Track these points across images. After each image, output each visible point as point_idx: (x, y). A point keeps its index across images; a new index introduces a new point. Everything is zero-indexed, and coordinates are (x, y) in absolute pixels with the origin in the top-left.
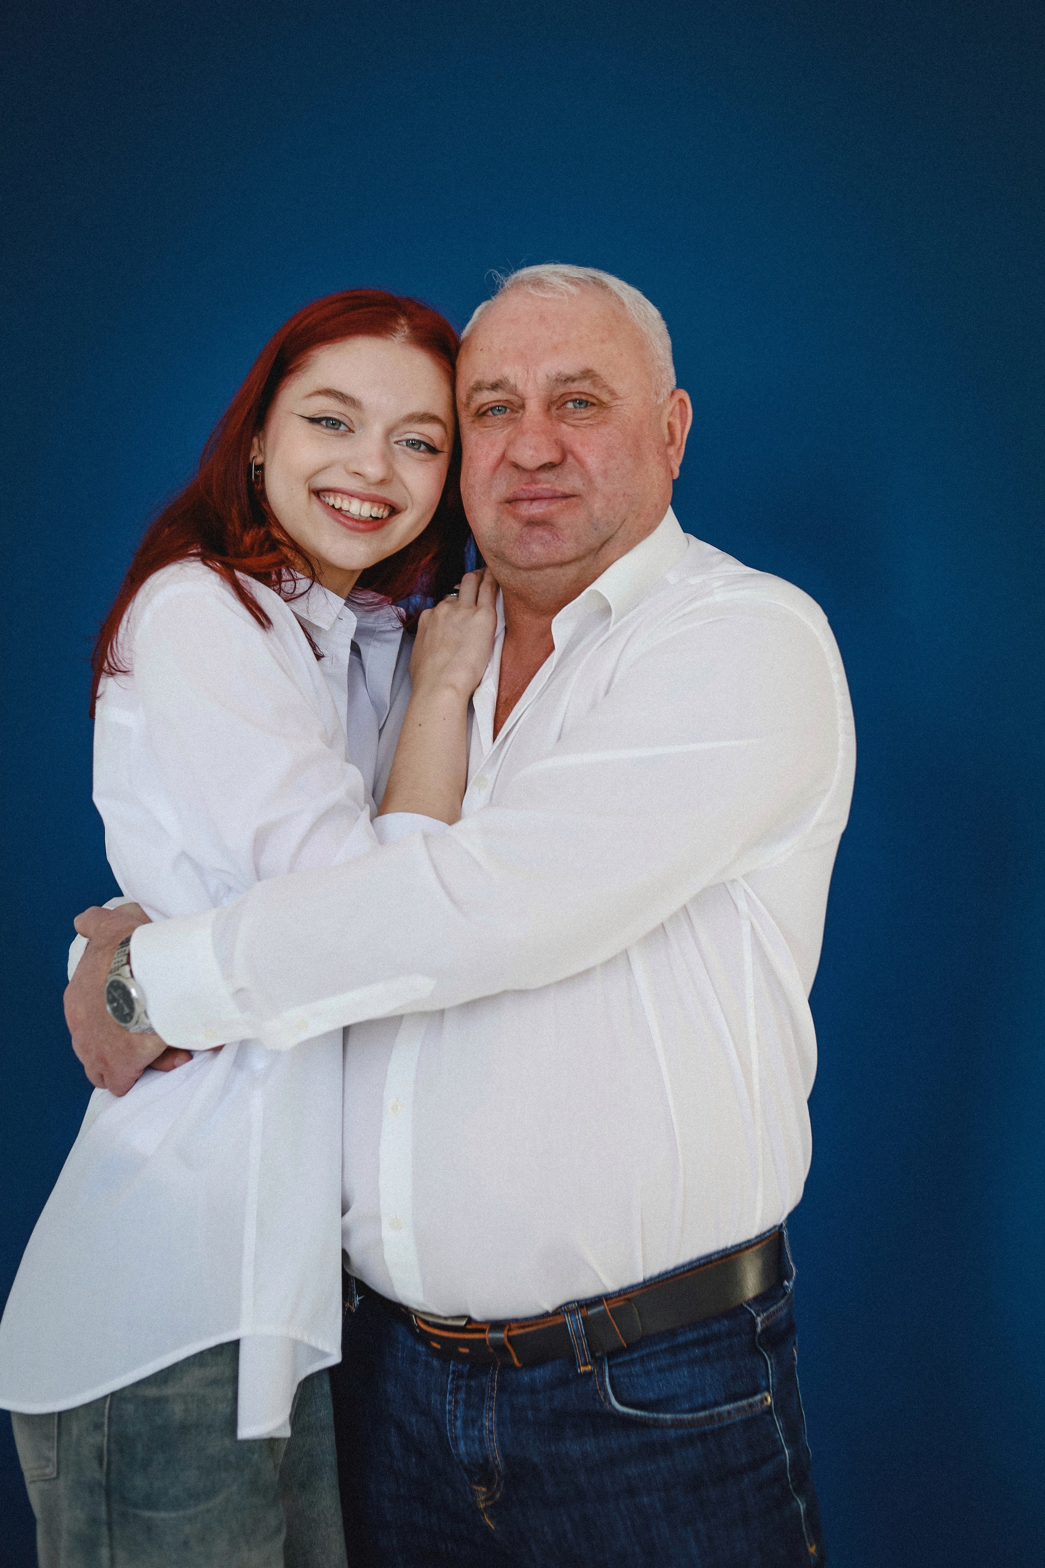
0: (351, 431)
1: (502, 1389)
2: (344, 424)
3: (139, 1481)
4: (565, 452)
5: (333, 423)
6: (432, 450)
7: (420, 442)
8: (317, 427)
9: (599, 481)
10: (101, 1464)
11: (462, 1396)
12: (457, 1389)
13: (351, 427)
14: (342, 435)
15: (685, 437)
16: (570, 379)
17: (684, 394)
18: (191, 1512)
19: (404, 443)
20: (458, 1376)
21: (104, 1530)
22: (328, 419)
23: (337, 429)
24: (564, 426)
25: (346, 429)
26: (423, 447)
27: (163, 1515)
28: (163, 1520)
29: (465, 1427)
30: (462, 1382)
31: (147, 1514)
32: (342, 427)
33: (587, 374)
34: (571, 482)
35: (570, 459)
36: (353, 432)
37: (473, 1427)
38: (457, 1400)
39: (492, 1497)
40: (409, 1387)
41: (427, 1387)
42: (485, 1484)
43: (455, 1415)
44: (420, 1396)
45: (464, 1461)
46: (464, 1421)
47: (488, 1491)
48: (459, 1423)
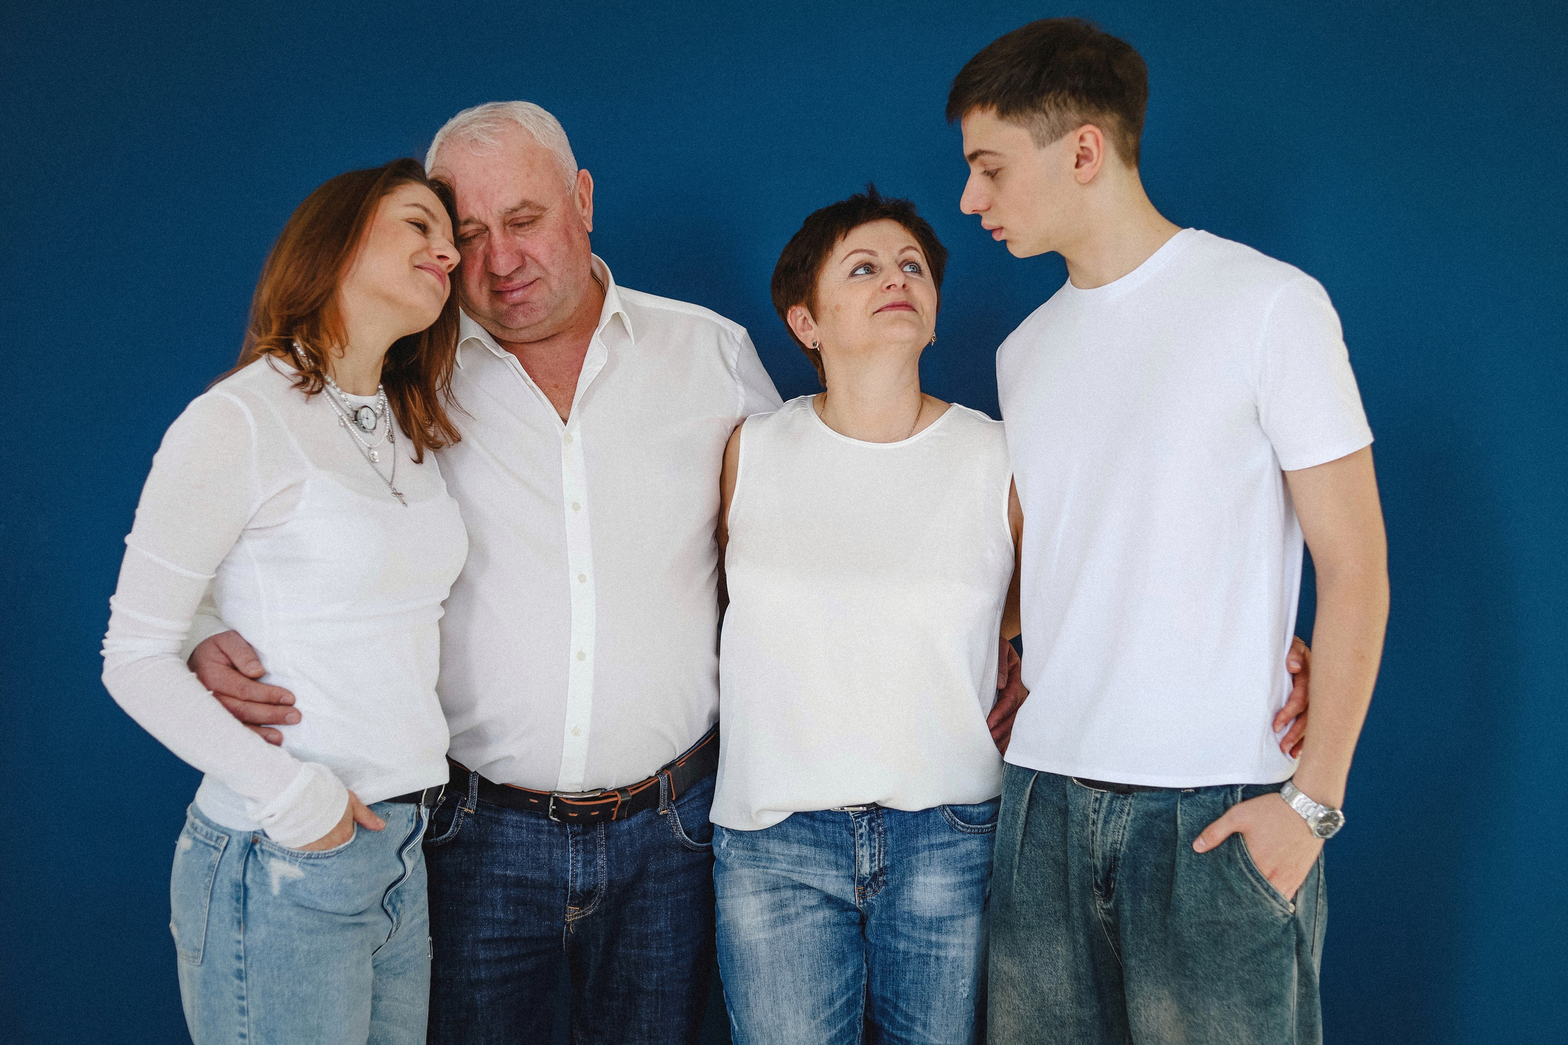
1: (608, 837)
4: (523, 255)
9: (551, 269)
11: (580, 847)
12: (577, 843)
15: (591, 200)
16: (515, 210)
17: (585, 172)
20: (574, 835)
24: (518, 238)
29: (584, 866)
30: (578, 838)
33: (525, 204)
34: (533, 272)
35: (527, 259)
37: (590, 865)
38: (578, 851)
39: (584, 913)
40: (530, 852)
41: (550, 846)
42: (582, 905)
43: (578, 861)
44: (543, 854)
45: (578, 890)
46: (584, 863)
47: (582, 909)
48: (580, 865)
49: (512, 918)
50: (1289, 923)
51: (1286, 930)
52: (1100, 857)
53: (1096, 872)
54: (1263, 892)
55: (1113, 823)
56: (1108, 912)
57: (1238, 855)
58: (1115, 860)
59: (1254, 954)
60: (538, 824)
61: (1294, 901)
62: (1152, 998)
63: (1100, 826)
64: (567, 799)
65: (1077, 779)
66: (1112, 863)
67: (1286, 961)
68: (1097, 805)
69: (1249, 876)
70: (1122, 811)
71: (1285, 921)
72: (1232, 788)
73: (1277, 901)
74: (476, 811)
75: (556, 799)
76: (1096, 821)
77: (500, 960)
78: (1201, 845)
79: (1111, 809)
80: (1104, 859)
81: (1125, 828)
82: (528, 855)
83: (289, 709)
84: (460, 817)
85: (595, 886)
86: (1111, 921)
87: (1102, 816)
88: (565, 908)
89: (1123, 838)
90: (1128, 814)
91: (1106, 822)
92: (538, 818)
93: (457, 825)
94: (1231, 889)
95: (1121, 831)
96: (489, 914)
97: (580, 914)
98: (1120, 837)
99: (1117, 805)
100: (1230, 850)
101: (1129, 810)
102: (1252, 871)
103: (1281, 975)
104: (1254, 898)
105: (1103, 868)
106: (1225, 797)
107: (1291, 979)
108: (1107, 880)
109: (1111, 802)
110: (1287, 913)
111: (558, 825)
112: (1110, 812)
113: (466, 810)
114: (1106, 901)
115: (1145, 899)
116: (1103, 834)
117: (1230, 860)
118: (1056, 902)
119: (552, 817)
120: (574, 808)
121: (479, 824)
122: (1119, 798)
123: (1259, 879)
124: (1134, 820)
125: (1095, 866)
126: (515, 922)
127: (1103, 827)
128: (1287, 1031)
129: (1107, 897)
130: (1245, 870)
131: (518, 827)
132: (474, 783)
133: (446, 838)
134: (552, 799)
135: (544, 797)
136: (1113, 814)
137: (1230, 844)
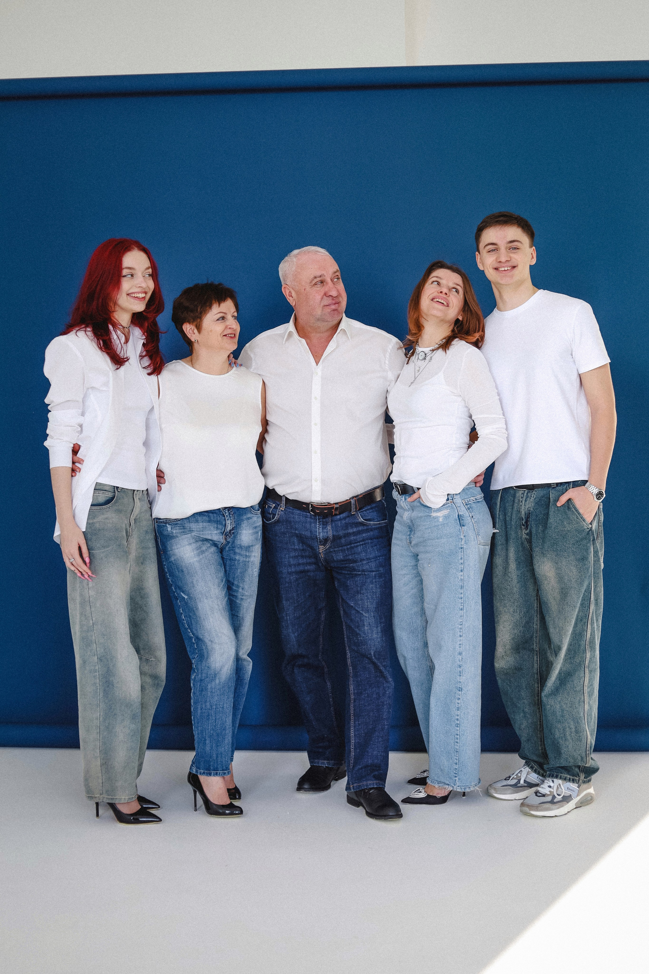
12: (320, 522)
20: (319, 519)
29: (323, 530)
37: (325, 529)
38: (320, 524)
39: (325, 548)
40: (303, 525)
41: (311, 523)
42: (324, 545)
43: (320, 527)
44: (308, 526)
45: (321, 539)
46: (322, 528)
47: (324, 546)
48: (321, 529)
49: (301, 548)
50: (589, 531)
51: (588, 534)
52: (524, 514)
53: (523, 520)
54: (580, 518)
55: (528, 501)
56: (527, 534)
57: (571, 506)
58: (529, 514)
59: (577, 542)
60: (306, 514)
61: (591, 524)
63: (523, 502)
64: (315, 505)
65: (515, 487)
66: (528, 515)
67: (588, 545)
68: (523, 495)
69: (576, 512)
70: (531, 496)
71: (588, 530)
72: (568, 483)
73: (585, 523)
74: (285, 509)
75: (311, 504)
77: (299, 564)
78: (559, 504)
80: (525, 514)
81: (532, 503)
82: (302, 526)
83: (162, 479)
84: (279, 512)
85: (328, 537)
86: (528, 538)
87: (524, 499)
88: (318, 547)
89: (531, 506)
90: (533, 497)
91: (526, 501)
92: (306, 512)
93: (278, 515)
94: (569, 518)
96: (293, 547)
97: (324, 549)
99: (529, 494)
100: (568, 505)
101: (534, 495)
102: (577, 511)
103: (587, 550)
104: (577, 521)
105: (525, 518)
106: (566, 487)
107: (591, 552)
108: (527, 522)
109: (527, 494)
110: (588, 527)
111: (313, 515)
112: (527, 497)
113: (281, 509)
114: (526, 530)
115: (540, 527)
116: (524, 505)
117: (569, 508)
119: (311, 513)
120: (318, 508)
121: (286, 514)
122: (530, 492)
123: (579, 513)
124: (535, 499)
125: (522, 517)
126: (303, 550)
127: (525, 503)
128: (590, 571)
129: (527, 528)
130: (574, 510)
131: (299, 515)
132: (284, 499)
133: (275, 520)
134: (310, 505)
135: (307, 504)
137: (568, 503)
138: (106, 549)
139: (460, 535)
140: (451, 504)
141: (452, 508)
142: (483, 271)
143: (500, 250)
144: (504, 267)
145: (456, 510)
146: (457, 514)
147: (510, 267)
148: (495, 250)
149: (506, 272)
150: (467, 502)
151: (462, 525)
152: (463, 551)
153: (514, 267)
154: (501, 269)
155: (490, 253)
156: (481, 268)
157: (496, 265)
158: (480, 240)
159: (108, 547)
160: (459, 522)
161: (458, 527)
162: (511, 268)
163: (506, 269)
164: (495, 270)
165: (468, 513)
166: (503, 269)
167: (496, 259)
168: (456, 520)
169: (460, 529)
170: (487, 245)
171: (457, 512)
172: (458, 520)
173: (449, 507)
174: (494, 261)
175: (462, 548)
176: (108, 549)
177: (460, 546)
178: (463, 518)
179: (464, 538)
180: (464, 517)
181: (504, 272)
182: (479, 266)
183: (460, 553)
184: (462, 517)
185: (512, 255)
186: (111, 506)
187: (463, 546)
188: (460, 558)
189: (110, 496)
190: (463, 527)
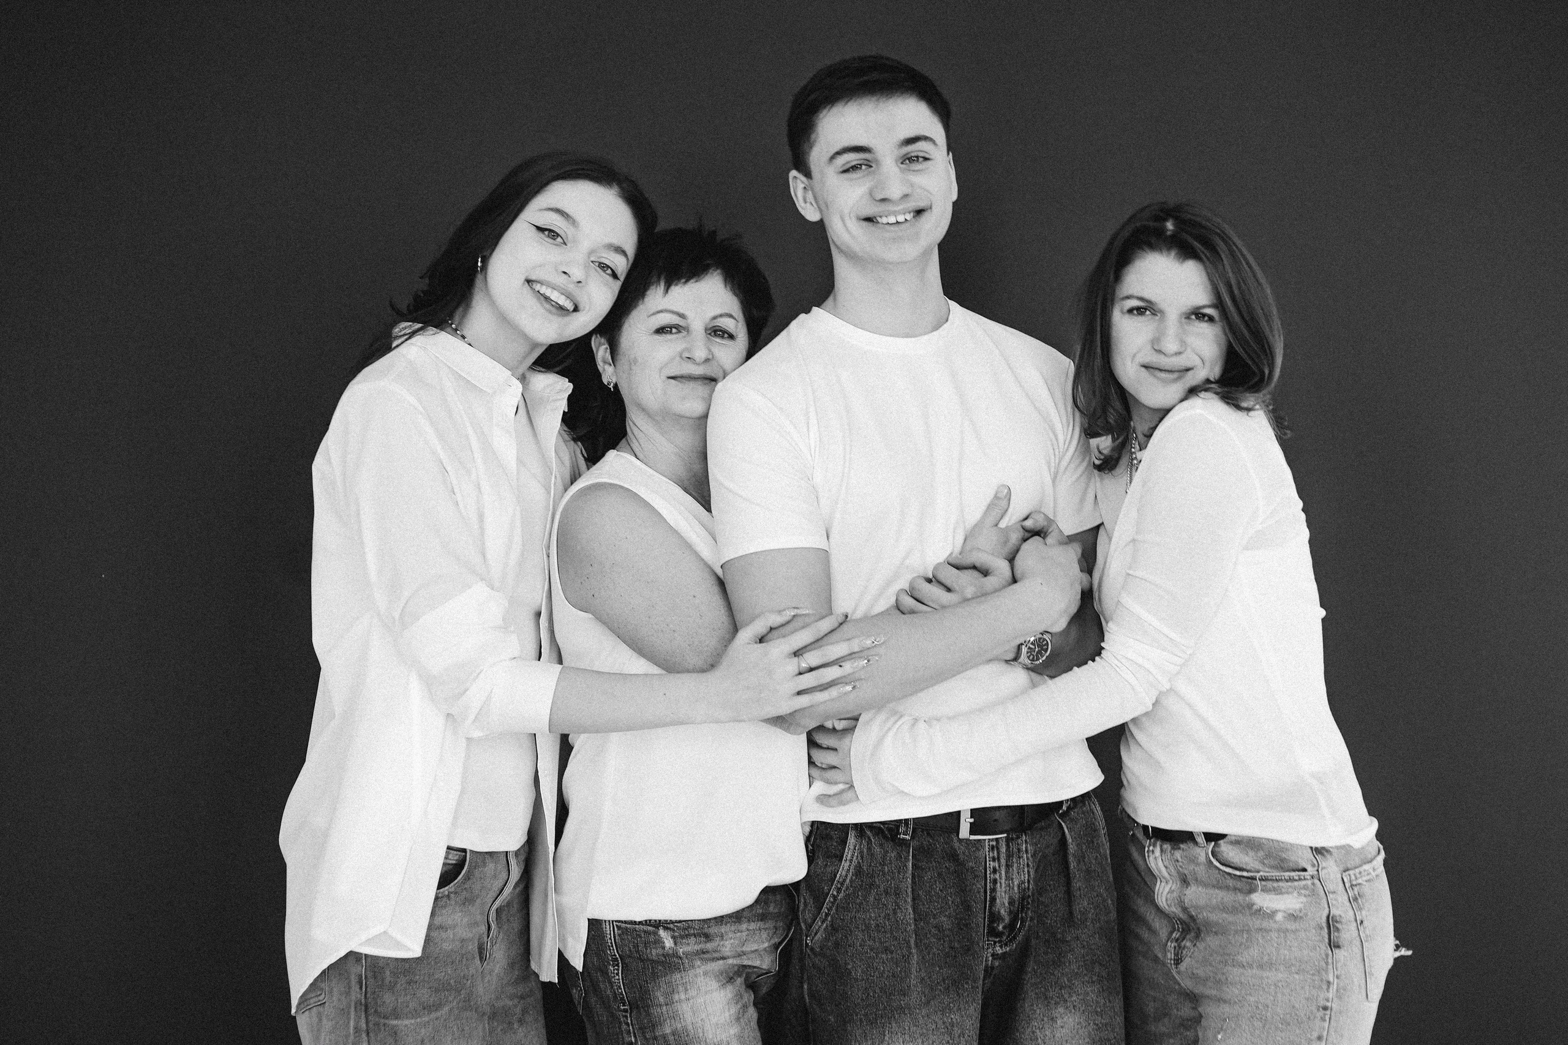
0: (565, 244)
2: (562, 238)
3: (388, 998)
5: (552, 234)
6: (614, 276)
7: (608, 267)
8: (541, 235)
10: (361, 988)
13: (565, 241)
14: (557, 245)
18: (426, 1019)
19: (597, 264)
21: (364, 1035)
22: (550, 231)
23: (554, 240)
25: (562, 241)
26: (609, 271)
27: (406, 1022)
28: (406, 1026)
31: (395, 1022)
32: (559, 239)
36: (566, 245)
53: (999, 919)
58: (1023, 900)
62: (1045, 1019)
63: (1003, 872)
68: (996, 852)
76: (998, 868)
79: (1009, 852)
80: (1011, 902)
81: (1028, 865)
89: (1029, 875)
90: (1026, 852)
91: (1008, 866)
95: (1026, 870)
98: (1027, 876)
99: (1013, 846)
101: (1026, 848)
105: (1009, 913)
108: (1010, 923)
118: (942, 969)
124: (1033, 856)
136: (1013, 857)
138: (433, 1015)
139: (1326, 971)
140: (1313, 884)
141: (1313, 893)
142: (821, 225)
143: (877, 165)
144: (895, 213)
145: (1325, 900)
146: (1326, 912)
147: (910, 213)
148: (861, 165)
149: (903, 226)
150: (1353, 877)
151: (1334, 945)
152: (1327, 1018)
153: (919, 212)
154: (884, 220)
155: (846, 175)
156: (811, 214)
157: (870, 210)
158: (813, 136)
159: (437, 1007)
160: (1327, 936)
161: (1324, 947)
162: (912, 214)
163: (901, 219)
164: (865, 224)
165: (1351, 913)
166: (892, 220)
167: (871, 194)
168: (1321, 928)
169: (1327, 956)
170: (838, 153)
171: (1326, 906)
172: (1326, 930)
173: (1305, 887)
174: (862, 197)
175: (1325, 1008)
176: (439, 1014)
177: (1322, 1003)
178: (1338, 925)
179: (1336, 980)
180: (1340, 922)
181: (895, 228)
182: (803, 212)
183: (1318, 1022)
184: (1337, 922)
185: (917, 179)
186: (453, 889)
187: (1329, 1004)
188: (1315, 1035)
189: (454, 862)
190: (1336, 951)
